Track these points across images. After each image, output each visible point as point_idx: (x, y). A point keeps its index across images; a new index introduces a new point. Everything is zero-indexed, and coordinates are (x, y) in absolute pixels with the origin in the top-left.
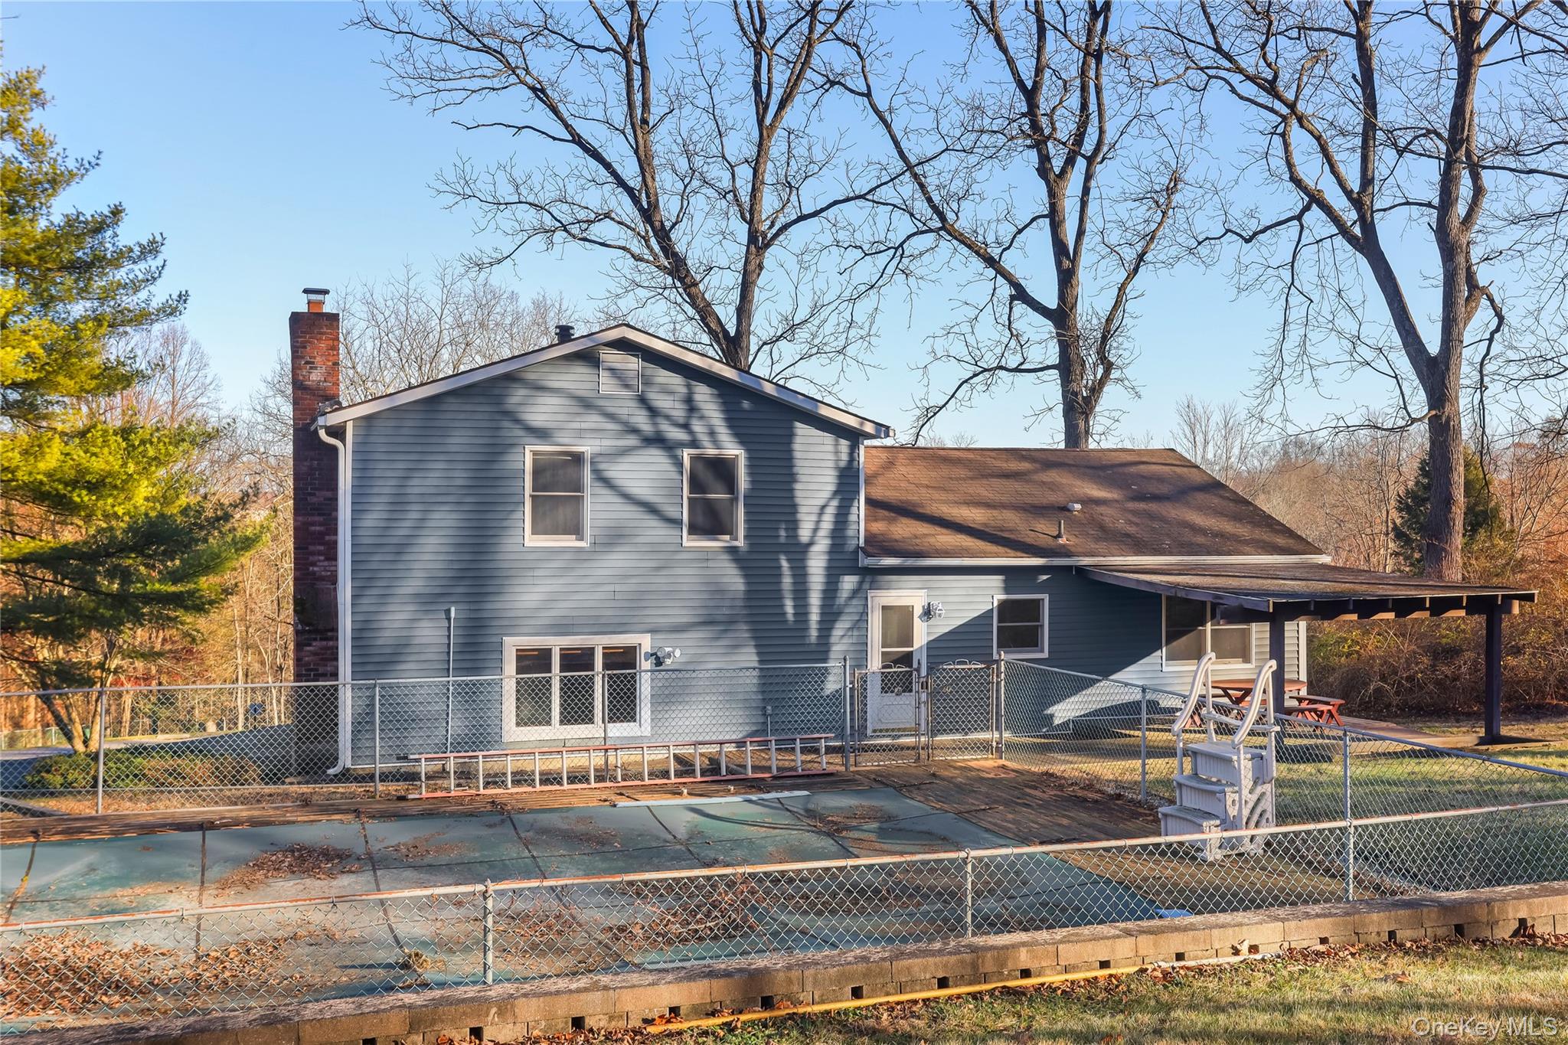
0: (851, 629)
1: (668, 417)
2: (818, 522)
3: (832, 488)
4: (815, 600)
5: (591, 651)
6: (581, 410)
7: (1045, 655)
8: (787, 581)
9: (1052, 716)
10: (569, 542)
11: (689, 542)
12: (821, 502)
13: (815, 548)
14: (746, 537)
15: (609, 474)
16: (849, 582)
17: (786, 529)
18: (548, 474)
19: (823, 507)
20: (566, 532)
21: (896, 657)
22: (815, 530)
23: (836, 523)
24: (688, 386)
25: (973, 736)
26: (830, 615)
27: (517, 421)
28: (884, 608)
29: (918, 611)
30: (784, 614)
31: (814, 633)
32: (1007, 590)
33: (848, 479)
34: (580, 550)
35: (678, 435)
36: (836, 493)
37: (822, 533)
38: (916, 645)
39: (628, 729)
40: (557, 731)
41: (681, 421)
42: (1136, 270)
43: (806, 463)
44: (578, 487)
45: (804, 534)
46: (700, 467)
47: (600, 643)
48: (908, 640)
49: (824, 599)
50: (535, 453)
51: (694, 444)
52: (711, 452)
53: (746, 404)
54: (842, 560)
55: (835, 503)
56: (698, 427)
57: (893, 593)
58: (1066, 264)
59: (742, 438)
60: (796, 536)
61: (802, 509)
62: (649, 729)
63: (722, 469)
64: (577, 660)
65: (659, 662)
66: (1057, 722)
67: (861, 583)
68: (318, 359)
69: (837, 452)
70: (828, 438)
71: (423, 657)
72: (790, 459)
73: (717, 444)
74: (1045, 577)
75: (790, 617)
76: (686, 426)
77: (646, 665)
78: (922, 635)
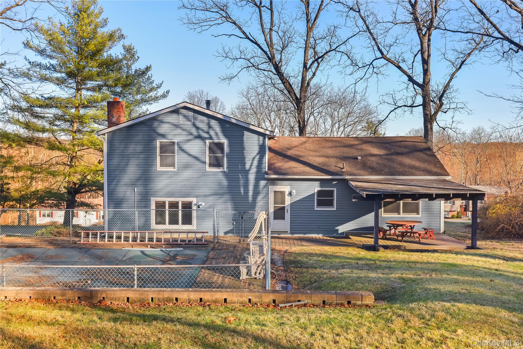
0: (263, 198)
1: (202, 130)
2: (252, 163)
3: (257, 152)
4: (251, 188)
5: (178, 203)
6: (175, 129)
7: (335, 209)
8: (242, 182)
9: (338, 230)
10: (171, 169)
11: (208, 169)
12: (253, 157)
13: (251, 172)
14: (227, 168)
15: (183, 148)
16: (263, 183)
17: (241, 165)
18: (164, 148)
19: (254, 158)
20: (170, 166)
21: (279, 208)
22: (251, 166)
23: (259, 163)
24: (209, 120)
25: (307, 235)
26: (256, 193)
27: (156, 132)
28: (275, 192)
29: (287, 193)
30: (241, 193)
31: (250, 199)
32: (321, 186)
33: (262, 150)
34: (174, 172)
35: (206, 135)
36: (258, 154)
37: (253, 167)
38: (286, 204)
39: (189, 227)
40: (167, 226)
41: (206, 131)
42: (460, 67)
43: (247, 144)
44: (174, 152)
45: (247, 167)
46: (212, 145)
47: (180, 200)
48: (283, 202)
49: (254, 188)
50: (160, 142)
51: (211, 138)
52: (216, 141)
53: (227, 126)
54: (260, 175)
55: (258, 157)
56: (212, 133)
57: (278, 187)
58: (426, 67)
59: (226, 136)
60: (245, 168)
61: (247, 159)
62: (196, 227)
63: (220, 146)
64: (174, 205)
65: (199, 207)
66: (340, 232)
67: (267, 183)
68: (114, 115)
69: (259, 141)
70: (255, 137)
71: (128, 203)
72: (243, 143)
73: (218, 138)
74: (335, 182)
75: (242, 194)
76: (208, 133)
77: (194, 208)
78: (288, 201)
